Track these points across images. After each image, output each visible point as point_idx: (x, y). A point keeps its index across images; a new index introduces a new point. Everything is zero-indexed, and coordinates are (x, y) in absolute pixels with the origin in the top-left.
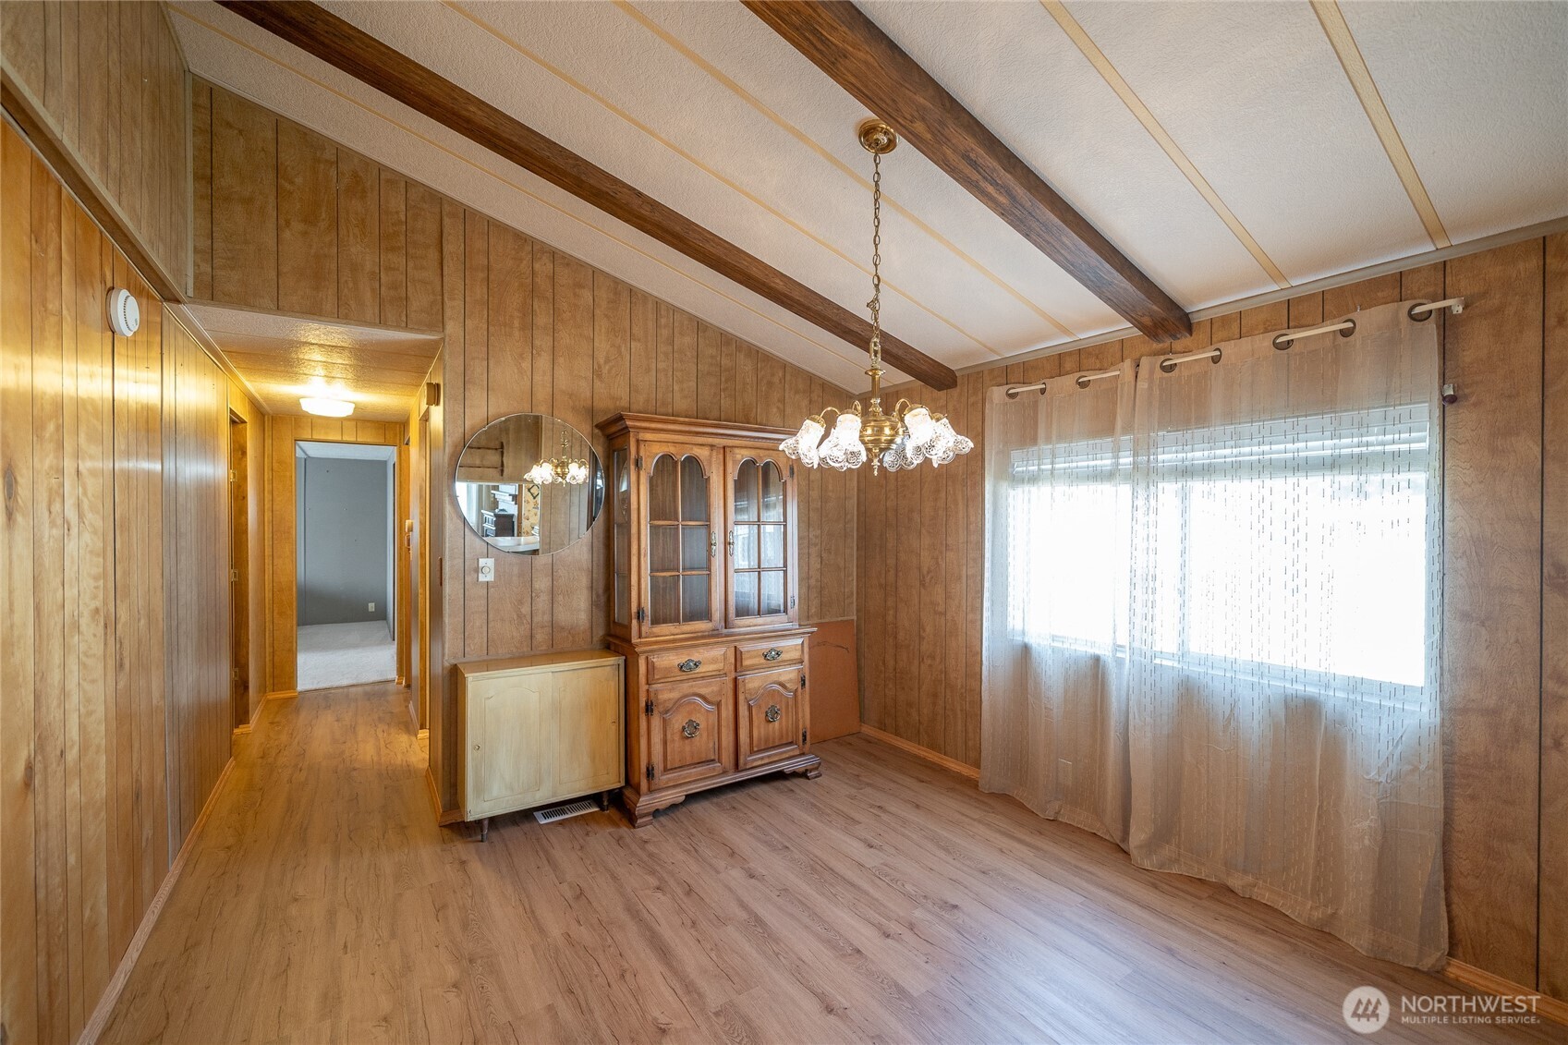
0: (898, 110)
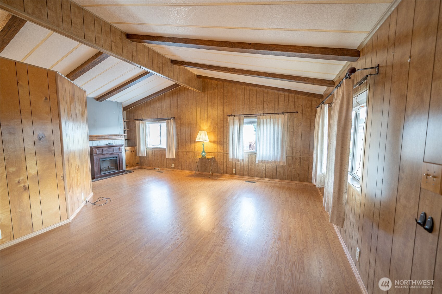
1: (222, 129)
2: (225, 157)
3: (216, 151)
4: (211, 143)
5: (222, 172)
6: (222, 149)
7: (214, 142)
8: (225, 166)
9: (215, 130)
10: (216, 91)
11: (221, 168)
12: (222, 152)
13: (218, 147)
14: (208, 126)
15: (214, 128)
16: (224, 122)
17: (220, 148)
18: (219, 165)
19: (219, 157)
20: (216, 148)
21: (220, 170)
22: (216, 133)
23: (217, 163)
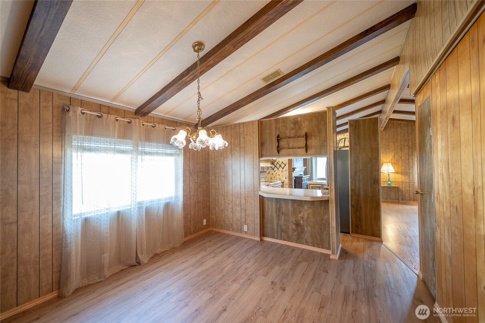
0: (217, 58)
1: (407, 162)
2: (411, 186)
3: (400, 180)
4: (394, 174)
5: (408, 199)
6: (408, 179)
7: (397, 173)
8: (411, 194)
9: (398, 162)
10: (399, 129)
11: (407, 195)
12: (408, 181)
13: (403, 177)
14: (390, 159)
15: (397, 161)
16: (409, 156)
17: (405, 177)
18: (404, 193)
19: (403, 186)
20: (400, 178)
21: (406, 197)
22: (400, 164)
23: (402, 192)
